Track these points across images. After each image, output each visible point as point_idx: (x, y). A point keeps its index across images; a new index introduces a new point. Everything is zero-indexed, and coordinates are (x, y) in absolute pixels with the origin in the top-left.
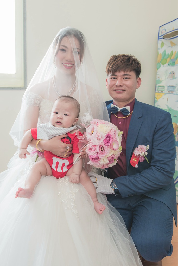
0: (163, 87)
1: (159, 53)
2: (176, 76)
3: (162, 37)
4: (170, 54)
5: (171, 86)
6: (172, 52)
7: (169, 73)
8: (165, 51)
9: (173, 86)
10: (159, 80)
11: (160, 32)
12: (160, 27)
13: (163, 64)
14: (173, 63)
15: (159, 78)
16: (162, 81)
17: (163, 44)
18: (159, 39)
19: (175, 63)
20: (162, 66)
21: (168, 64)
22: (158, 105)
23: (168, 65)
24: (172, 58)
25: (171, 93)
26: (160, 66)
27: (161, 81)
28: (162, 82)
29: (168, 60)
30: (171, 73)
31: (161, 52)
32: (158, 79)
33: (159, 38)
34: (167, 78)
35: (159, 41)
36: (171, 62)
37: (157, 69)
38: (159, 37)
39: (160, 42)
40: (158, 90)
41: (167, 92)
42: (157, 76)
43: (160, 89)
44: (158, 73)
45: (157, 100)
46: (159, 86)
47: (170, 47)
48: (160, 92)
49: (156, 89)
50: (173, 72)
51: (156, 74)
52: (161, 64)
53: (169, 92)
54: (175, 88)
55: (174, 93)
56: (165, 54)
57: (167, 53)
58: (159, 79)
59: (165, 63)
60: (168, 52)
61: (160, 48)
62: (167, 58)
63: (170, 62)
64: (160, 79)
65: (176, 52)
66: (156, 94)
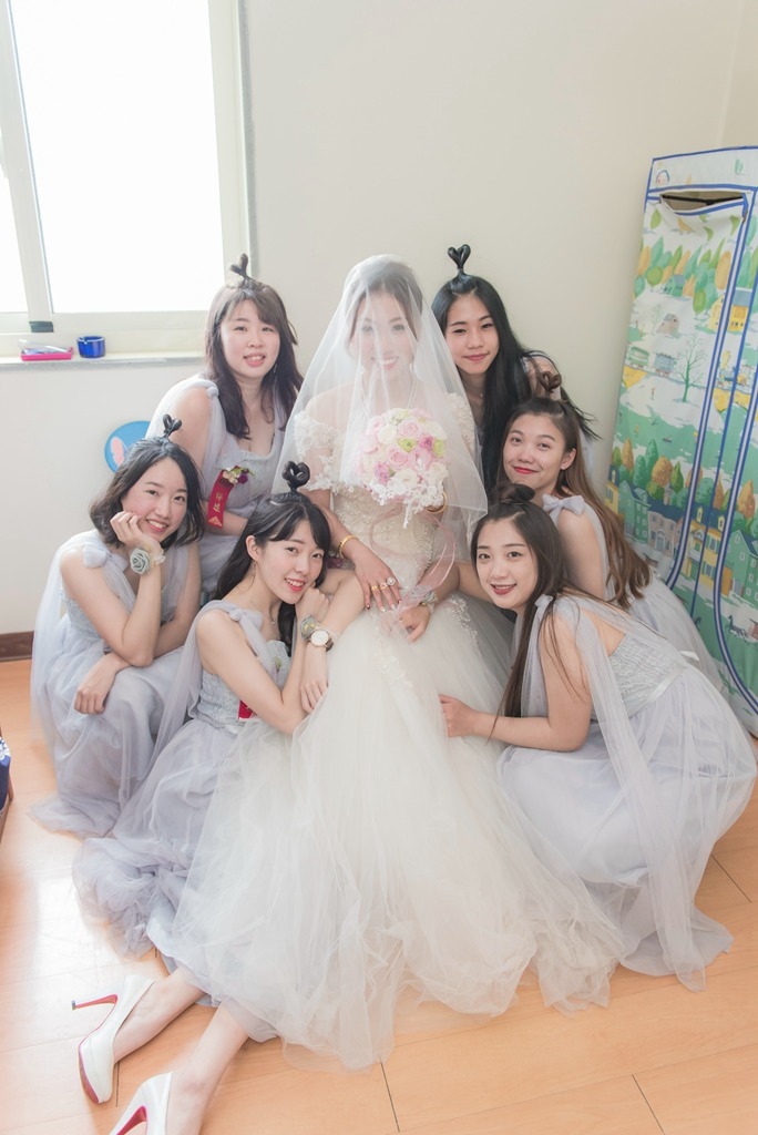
0: (646, 353)
1: (646, 244)
2: (680, 330)
3: (657, 194)
4: (673, 253)
5: (666, 356)
6: (680, 249)
7: (665, 315)
8: (661, 242)
9: (669, 357)
11: (653, 178)
12: (654, 160)
13: (652, 284)
14: (676, 288)
15: (637, 322)
16: (645, 334)
17: (657, 217)
18: (647, 198)
19: (681, 288)
20: (647, 286)
21: (664, 287)
22: (628, 404)
23: (666, 289)
24: (676, 273)
25: (664, 376)
26: (643, 288)
27: (642, 334)
28: (643, 338)
29: (667, 272)
30: (667, 319)
31: (650, 241)
32: (634, 326)
33: (650, 195)
34: (658, 332)
35: (648, 204)
36: (673, 285)
37: (634, 295)
38: (649, 191)
39: (651, 207)
40: (630, 359)
41: (654, 371)
42: (634, 317)
43: (637, 356)
44: (635, 309)
45: (626, 388)
46: (635, 349)
47: (676, 230)
48: (635, 366)
49: (628, 355)
50: (673, 316)
51: (630, 308)
52: (646, 281)
53: (658, 370)
54: (675, 363)
55: (671, 375)
56: (661, 250)
57: (665, 251)
58: (637, 326)
59: (659, 281)
60: (670, 247)
61: (650, 229)
62: (665, 266)
63: (671, 281)
64: (640, 328)
65: (689, 252)
66: (626, 370)
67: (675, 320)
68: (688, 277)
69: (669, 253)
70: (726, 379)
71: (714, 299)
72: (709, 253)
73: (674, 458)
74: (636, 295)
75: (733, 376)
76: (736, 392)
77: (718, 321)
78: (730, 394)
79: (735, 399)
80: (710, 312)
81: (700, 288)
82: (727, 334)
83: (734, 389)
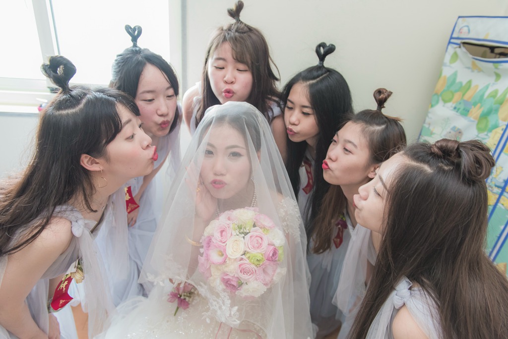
1: (443, 74)
3: (459, 41)
4: (464, 83)
6: (470, 82)
7: (452, 126)
8: (455, 74)
10: (428, 128)
11: (457, 29)
12: (459, 17)
13: (445, 101)
14: (464, 109)
15: (429, 124)
16: (434, 134)
17: (455, 56)
18: (450, 43)
19: (468, 111)
20: (441, 103)
21: (454, 106)
23: (455, 108)
24: (466, 97)
26: (437, 102)
27: (432, 133)
28: (433, 136)
29: (457, 96)
30: (453, 129)
31: (447, 72)
32: (427, 126)
33: (452, 41)
35: (450, 47)
36: (462, 107)
37: (430, 106)
38: (451, 38)
39: (451, 49)
42: (428, 120)
44: (430, 115)
47: (468, 68)
51: (426, 114)
52: (440, 98)
56: (455, 80)
57: (458, 80)
58: (429, 126)
59: (450, 100)
60: (463, 79)
61: (448, 64)
62: (456, 91)
63: (460, 103)
64: (431, 128)
65: (477, 86)
67: (460, 132)
68: (475, 104)
69: (461, 83)
70: (496, 186)
71: (496, 126)
72: (496, 92)
74: (432, 106)
75: (503, 185)
76: (502, 197)
77: (496, 143)
78: (497, 196)
79: (501, 200)
80: (489, 134)
81: (485, 116)
82: (502, 154)
83: (501, 195)
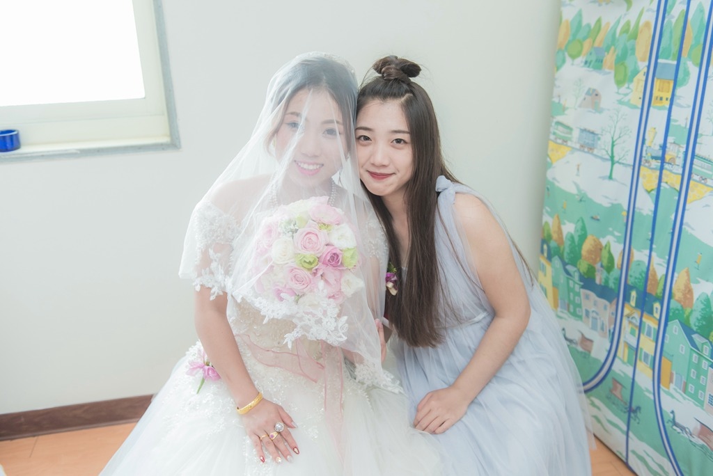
0: (569, 129)
1: (564, 18)
2: (602, 105)
4: (592, 26)
5: (589, 131)
6: (599, 21)
7: (586, 89)
8: (580, 15)
9: (593, 133)
10: (559, 103)
13: (573, 57)
14: (596, 61)
15: (559, 96)
16: (568, 108)
19: (602, 61)
20: (568, 60)
21: (584, 60)
22: (554, 179)
23: (586, 62)
24: (596, 45)
25: (588, 152)
26: (564, 61)
27: (564, 109)
28: (566, 112)
29: (587, 45)
30: (588, 93)
31: (568, 14)
32: (556, 100)
34: (580, 106)
36: (593, 58)
37: (555, 69)
40: (554, 134)
41: (578, 146)
42: (556, 91)
43: (560, 131)
44: (557, 83)
45: (551, 164)
46: (558, 123)
48: (559, 141)
49: (552, 130)
50: (594, 90)
51: (551, 83)
52: (566, 54)
53: (582, 146)
54: (599, 139)
55: (595, 152)
56: (580, 22)
57: (584, 23)
58: (560, 100)
59: (579, 54)
60: (589, 19)
61: (568, 2)
62: (585, 38)
63: (591, 54)
64: (562, 102)
65: (608, 24)
66: (551, 145)
67: (597, 95)
68: (608, 49)
69: (588, 25)
70: (653, 158)
71: (636, 72)
72: (628, 23)
73: (604, 237)
74: (558, 69)
75: (660, 154)
76: (664, 172)
77: (641, 96)
78: (658, 173)
79: (664, 179)
80: (631, 86)
81: (621, 60)
82: (651, 109)
83: (662, 168)
